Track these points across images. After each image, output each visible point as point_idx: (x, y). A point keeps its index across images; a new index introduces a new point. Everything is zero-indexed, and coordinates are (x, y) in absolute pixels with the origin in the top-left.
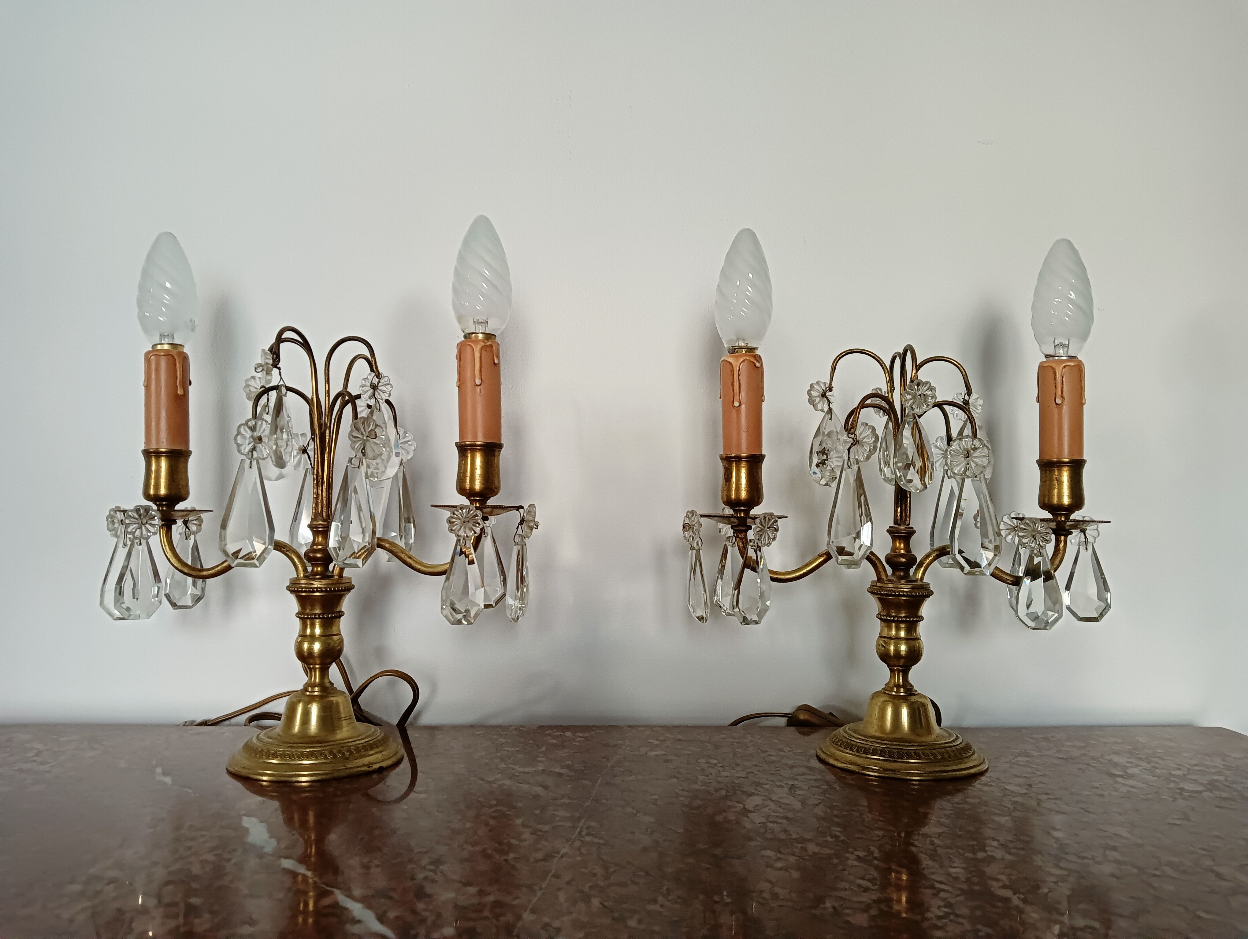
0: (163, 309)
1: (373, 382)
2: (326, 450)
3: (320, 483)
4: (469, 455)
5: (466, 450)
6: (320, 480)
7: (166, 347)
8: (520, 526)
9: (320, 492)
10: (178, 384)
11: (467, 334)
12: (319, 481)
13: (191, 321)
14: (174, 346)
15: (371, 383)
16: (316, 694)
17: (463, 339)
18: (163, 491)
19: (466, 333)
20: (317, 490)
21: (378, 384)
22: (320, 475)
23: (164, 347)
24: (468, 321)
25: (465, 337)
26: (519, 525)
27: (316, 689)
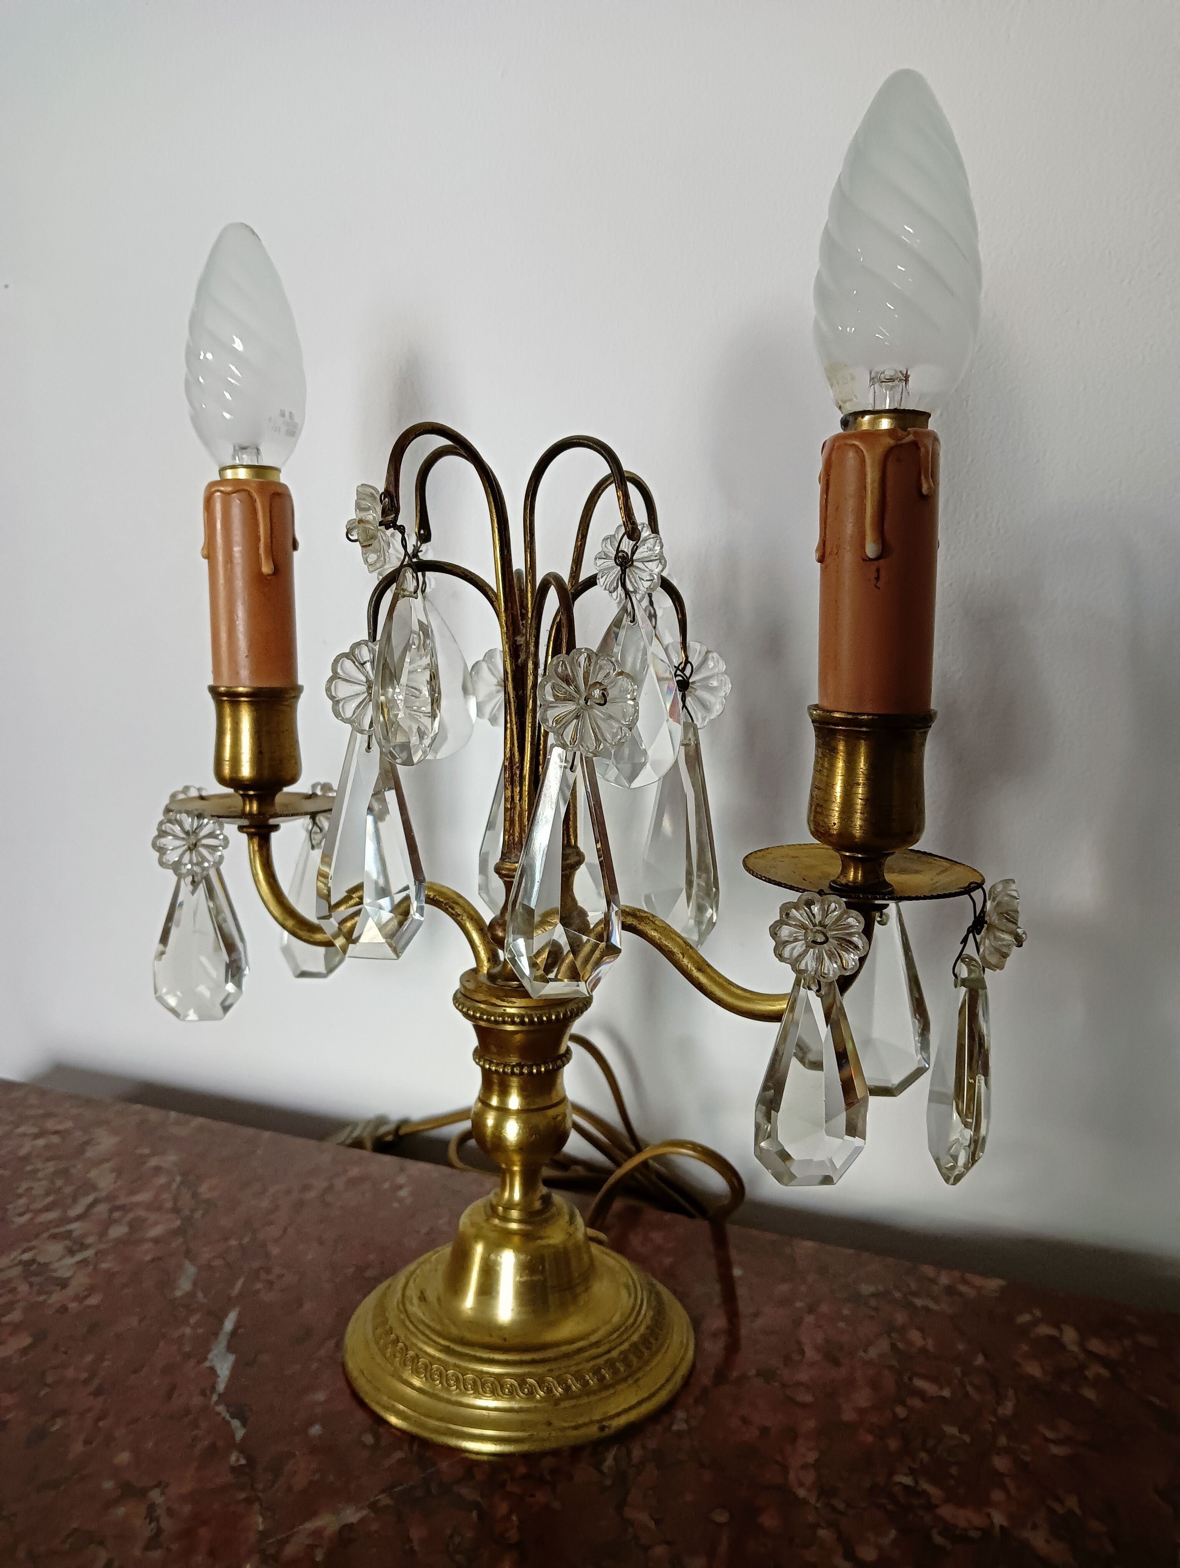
0: (227, 395)
1: (622, 547)
2: (527, 706)
3: (517, 778)
4: (841, 747)
5: (834, 732)
6: (518, 772)
7: (242, 474)
8: (971, 935)
9: (517, 798)
10: (262, 551)
11: (851, 414)
12: (516, 773)
13: (283, 415)
14: (259, 470)
15: (618, 551)
16: (514, 1226)
17: (839, 430)
18: (246, 771)
19: (846, 412)
20: (512, 792)
21: (633, 553)
22: (517, 760)
23: (236, 474)
24: (853, 378)
25: (845, 423)
26: (969, 931)
27: (515, 1214)
